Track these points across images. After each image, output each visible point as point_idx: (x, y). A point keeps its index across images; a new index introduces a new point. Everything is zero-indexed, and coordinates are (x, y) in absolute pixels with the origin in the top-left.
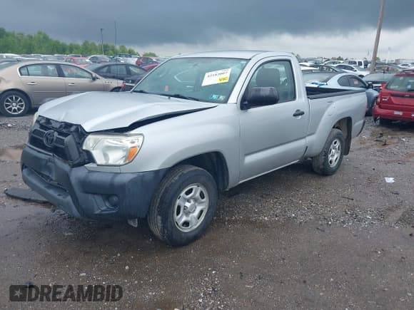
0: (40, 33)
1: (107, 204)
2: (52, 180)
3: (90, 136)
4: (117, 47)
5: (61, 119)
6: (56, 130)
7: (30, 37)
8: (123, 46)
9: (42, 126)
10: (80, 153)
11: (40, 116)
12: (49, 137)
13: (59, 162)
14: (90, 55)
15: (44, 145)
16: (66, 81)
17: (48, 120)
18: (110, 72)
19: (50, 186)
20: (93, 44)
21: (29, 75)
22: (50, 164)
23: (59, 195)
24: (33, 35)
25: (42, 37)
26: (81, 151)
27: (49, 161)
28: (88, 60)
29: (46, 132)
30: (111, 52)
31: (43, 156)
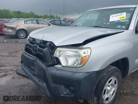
0: (31, 12)
1: (68, 91)
2: (35, 71)
3: (58, 49)
4: (55, 16)
5: (41, 39)
6: (38, 44)
7: (28, 13)
8: (57, 16)
9: (31, 42)
10: (52, 58)
11: (30, 37)
12: (34, 48)
13: (40, 62)
14: (46, 18)
15: (31, 52)
16: (40, 26)
17: (34, 39)
18: (54, 23)
19: (34, 75)
20: (47, 15)
21: (27, 24)
22: (34, 62)
23: (39, 81)
24: (29, 13)
25: (32, 13)
26: (53, 57)
27: (34, 61)
28: (46, 20)
29: (33, 45)
30: (53, 18)
31: (31, 58)
